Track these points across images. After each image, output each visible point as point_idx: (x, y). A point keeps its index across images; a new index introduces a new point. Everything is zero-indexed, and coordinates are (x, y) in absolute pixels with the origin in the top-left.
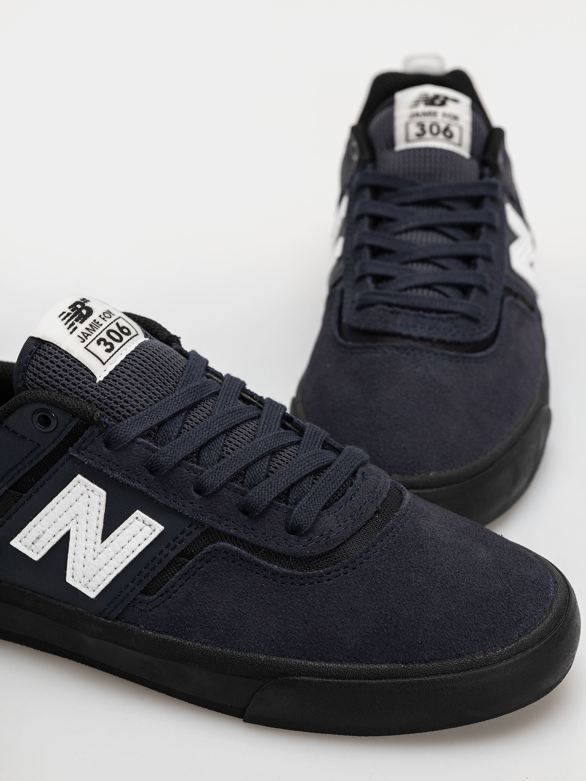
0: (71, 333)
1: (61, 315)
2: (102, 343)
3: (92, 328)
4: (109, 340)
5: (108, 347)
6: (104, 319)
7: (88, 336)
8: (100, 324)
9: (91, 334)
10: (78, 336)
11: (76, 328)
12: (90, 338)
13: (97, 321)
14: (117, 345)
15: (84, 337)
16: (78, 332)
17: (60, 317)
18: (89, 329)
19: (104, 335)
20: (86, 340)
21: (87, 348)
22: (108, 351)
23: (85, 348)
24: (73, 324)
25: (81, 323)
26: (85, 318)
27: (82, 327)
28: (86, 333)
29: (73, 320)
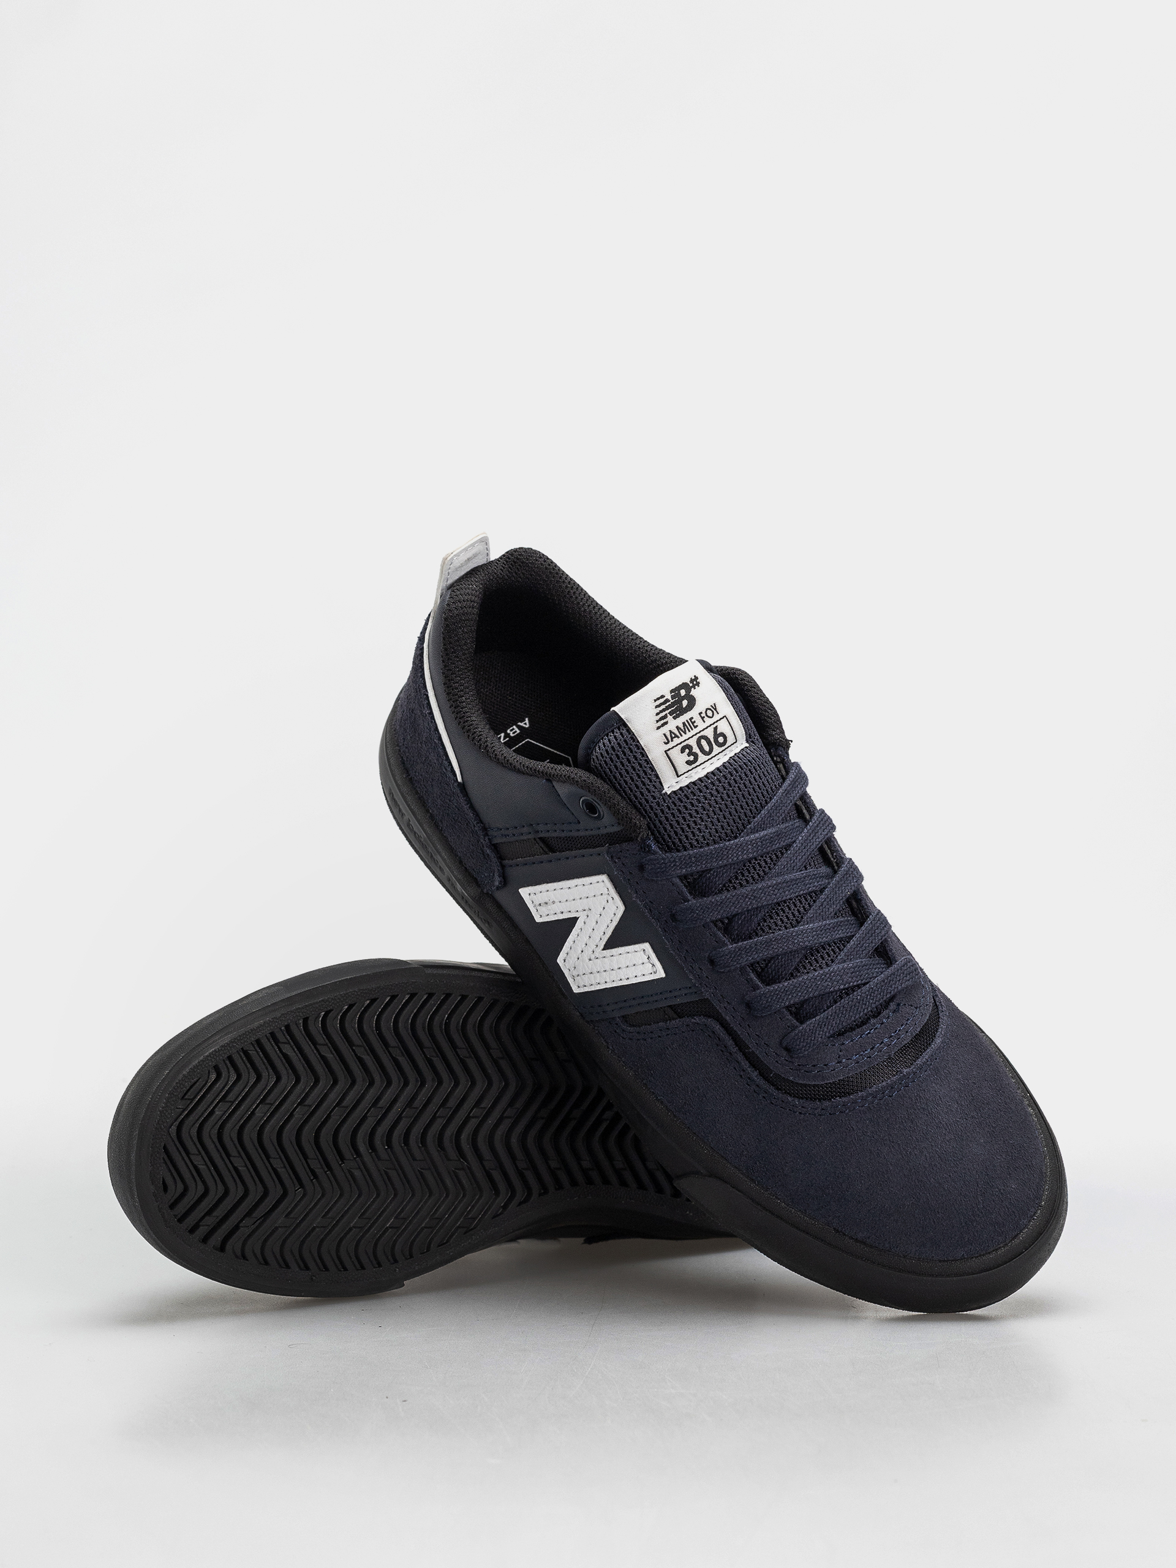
0: (658, 728)
1: (658, 699)
2: (687, 751)
3: (684, 728)
4: (696, 749)
5: (692, 758)
6: (703, 718)
7: (675, 737)
8: (695, 724)
9: (680, 736)
10: (665, 735)
11: (666, 723)
12: (676, 741)
13: (693, 720)
14: (702, 758)
15: (670, 738)
16: (665, 730)
17: (655, 701)
18: (680, 728)
19: (693, 742)
20: (670, 743)
21: (668, 752)
22: (689, 763)
23: (665, 751)
24: (665, 717)
25: (675, 718)
26: (682, 711)
27: (673, 724)
28: (674, 733)
29: (667, 712)
